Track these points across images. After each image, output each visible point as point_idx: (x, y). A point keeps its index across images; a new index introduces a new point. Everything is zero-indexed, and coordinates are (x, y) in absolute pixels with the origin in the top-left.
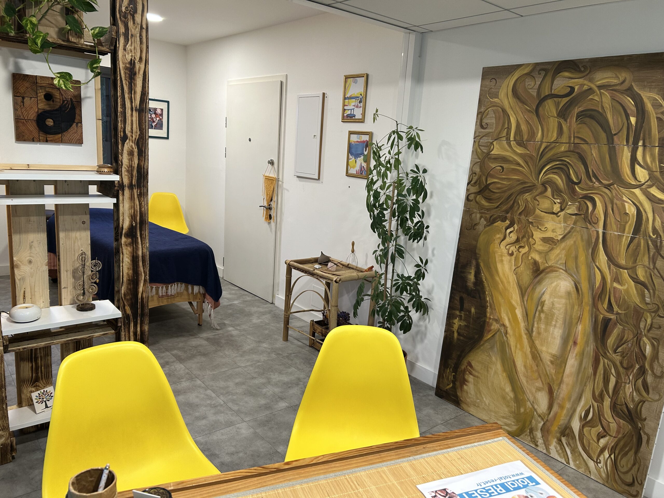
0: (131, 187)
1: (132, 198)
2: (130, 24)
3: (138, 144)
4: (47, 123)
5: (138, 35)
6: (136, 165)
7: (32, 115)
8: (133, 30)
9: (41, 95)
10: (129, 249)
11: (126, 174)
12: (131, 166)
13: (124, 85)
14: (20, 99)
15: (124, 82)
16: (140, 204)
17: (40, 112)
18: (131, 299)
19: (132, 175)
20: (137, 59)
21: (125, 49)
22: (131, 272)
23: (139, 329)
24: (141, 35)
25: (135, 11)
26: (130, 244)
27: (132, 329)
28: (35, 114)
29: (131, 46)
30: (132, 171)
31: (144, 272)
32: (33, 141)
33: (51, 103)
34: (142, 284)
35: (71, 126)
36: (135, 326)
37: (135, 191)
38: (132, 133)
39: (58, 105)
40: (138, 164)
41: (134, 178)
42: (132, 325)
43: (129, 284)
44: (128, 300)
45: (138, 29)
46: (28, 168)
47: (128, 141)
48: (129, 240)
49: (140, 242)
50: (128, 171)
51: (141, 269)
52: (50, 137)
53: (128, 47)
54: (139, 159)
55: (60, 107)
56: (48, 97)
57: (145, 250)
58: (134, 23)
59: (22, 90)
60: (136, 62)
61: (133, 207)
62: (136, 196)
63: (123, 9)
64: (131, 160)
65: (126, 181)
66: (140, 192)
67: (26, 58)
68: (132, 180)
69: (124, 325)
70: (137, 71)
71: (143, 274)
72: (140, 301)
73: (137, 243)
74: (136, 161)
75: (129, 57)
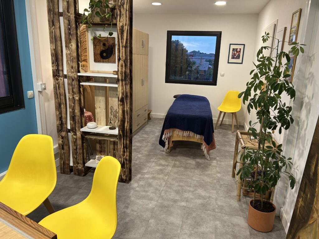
0: (122, 80)
1: (122, 85)
2: (122, 10)
3: (125, 62)
4: (104, 55)
5: (125, 14)
6: (124, 71)
7: (99, 52)
8: (123, 12)
9: (102, 44)
10: (122, 107)
11: (120, 75)
12: (122, 71)
13: (119, 36)
14: (95, 46)
15: (119, 35)
16: (126, 88)
17: (101, 50)
18: (122, 128)
19: (122, 75)
20: (125, 24)
21: (120, 21)
22: (122, 117)
23: (125, 142)
24: (126, 14)
25: (124, 4)
26: (122, 105)
27: (122, 141)
28: (100, 52)
29: (122, 19)
30: (122, 73)
31: (127, 118)
32: (99, 62)
33: (105, 47)
34: (126, 123)
35: (111, 56)
36: (124, 140)
37: (124, 82)
38: (122, 57)
39: (107, 47)
40: (125, 71)
41: (123, 77)
42: (122, 139)
43: (121, 122)
44: (121, 128)
45: (125, 11)
46: (98, 72)
47: (121, 60)
48: (121, 103)
49: (126, 105)
50: (121, 73)
51: (126, 116)
52: (104, 60)
53: (121, 20)
54: (125, 68)
55: (108, 49)
56: (104, 45)
57: (128, 109)
58: (123, 9)
59: (96, 43)
60: (124, 26)
61: (123, 89)
62: (124, 84)
63: (119, 4)
64: (122, 69)
65: (120, 78)
66: (126, 83)
67: (98, 31)
68: (122, 78)
69: (119, 138)
70: (124, 30)
71: (127, 119)
72: (125, 130)
73: (124, 105)
74: (124, 69)
75: (121, 24)
